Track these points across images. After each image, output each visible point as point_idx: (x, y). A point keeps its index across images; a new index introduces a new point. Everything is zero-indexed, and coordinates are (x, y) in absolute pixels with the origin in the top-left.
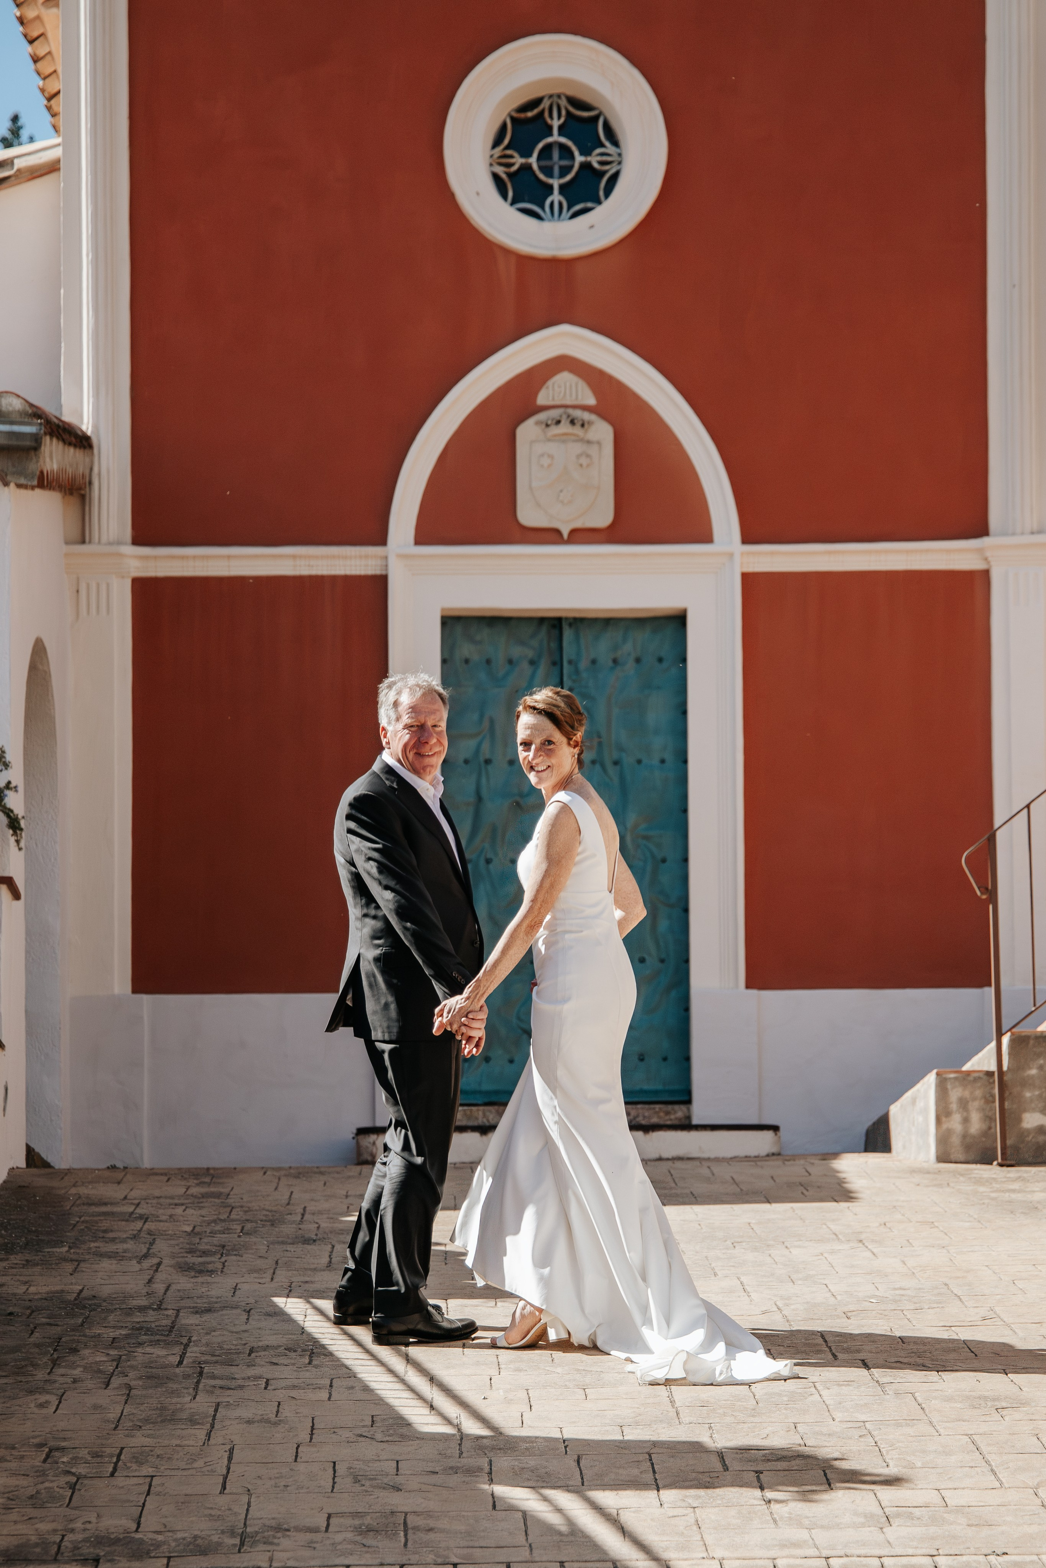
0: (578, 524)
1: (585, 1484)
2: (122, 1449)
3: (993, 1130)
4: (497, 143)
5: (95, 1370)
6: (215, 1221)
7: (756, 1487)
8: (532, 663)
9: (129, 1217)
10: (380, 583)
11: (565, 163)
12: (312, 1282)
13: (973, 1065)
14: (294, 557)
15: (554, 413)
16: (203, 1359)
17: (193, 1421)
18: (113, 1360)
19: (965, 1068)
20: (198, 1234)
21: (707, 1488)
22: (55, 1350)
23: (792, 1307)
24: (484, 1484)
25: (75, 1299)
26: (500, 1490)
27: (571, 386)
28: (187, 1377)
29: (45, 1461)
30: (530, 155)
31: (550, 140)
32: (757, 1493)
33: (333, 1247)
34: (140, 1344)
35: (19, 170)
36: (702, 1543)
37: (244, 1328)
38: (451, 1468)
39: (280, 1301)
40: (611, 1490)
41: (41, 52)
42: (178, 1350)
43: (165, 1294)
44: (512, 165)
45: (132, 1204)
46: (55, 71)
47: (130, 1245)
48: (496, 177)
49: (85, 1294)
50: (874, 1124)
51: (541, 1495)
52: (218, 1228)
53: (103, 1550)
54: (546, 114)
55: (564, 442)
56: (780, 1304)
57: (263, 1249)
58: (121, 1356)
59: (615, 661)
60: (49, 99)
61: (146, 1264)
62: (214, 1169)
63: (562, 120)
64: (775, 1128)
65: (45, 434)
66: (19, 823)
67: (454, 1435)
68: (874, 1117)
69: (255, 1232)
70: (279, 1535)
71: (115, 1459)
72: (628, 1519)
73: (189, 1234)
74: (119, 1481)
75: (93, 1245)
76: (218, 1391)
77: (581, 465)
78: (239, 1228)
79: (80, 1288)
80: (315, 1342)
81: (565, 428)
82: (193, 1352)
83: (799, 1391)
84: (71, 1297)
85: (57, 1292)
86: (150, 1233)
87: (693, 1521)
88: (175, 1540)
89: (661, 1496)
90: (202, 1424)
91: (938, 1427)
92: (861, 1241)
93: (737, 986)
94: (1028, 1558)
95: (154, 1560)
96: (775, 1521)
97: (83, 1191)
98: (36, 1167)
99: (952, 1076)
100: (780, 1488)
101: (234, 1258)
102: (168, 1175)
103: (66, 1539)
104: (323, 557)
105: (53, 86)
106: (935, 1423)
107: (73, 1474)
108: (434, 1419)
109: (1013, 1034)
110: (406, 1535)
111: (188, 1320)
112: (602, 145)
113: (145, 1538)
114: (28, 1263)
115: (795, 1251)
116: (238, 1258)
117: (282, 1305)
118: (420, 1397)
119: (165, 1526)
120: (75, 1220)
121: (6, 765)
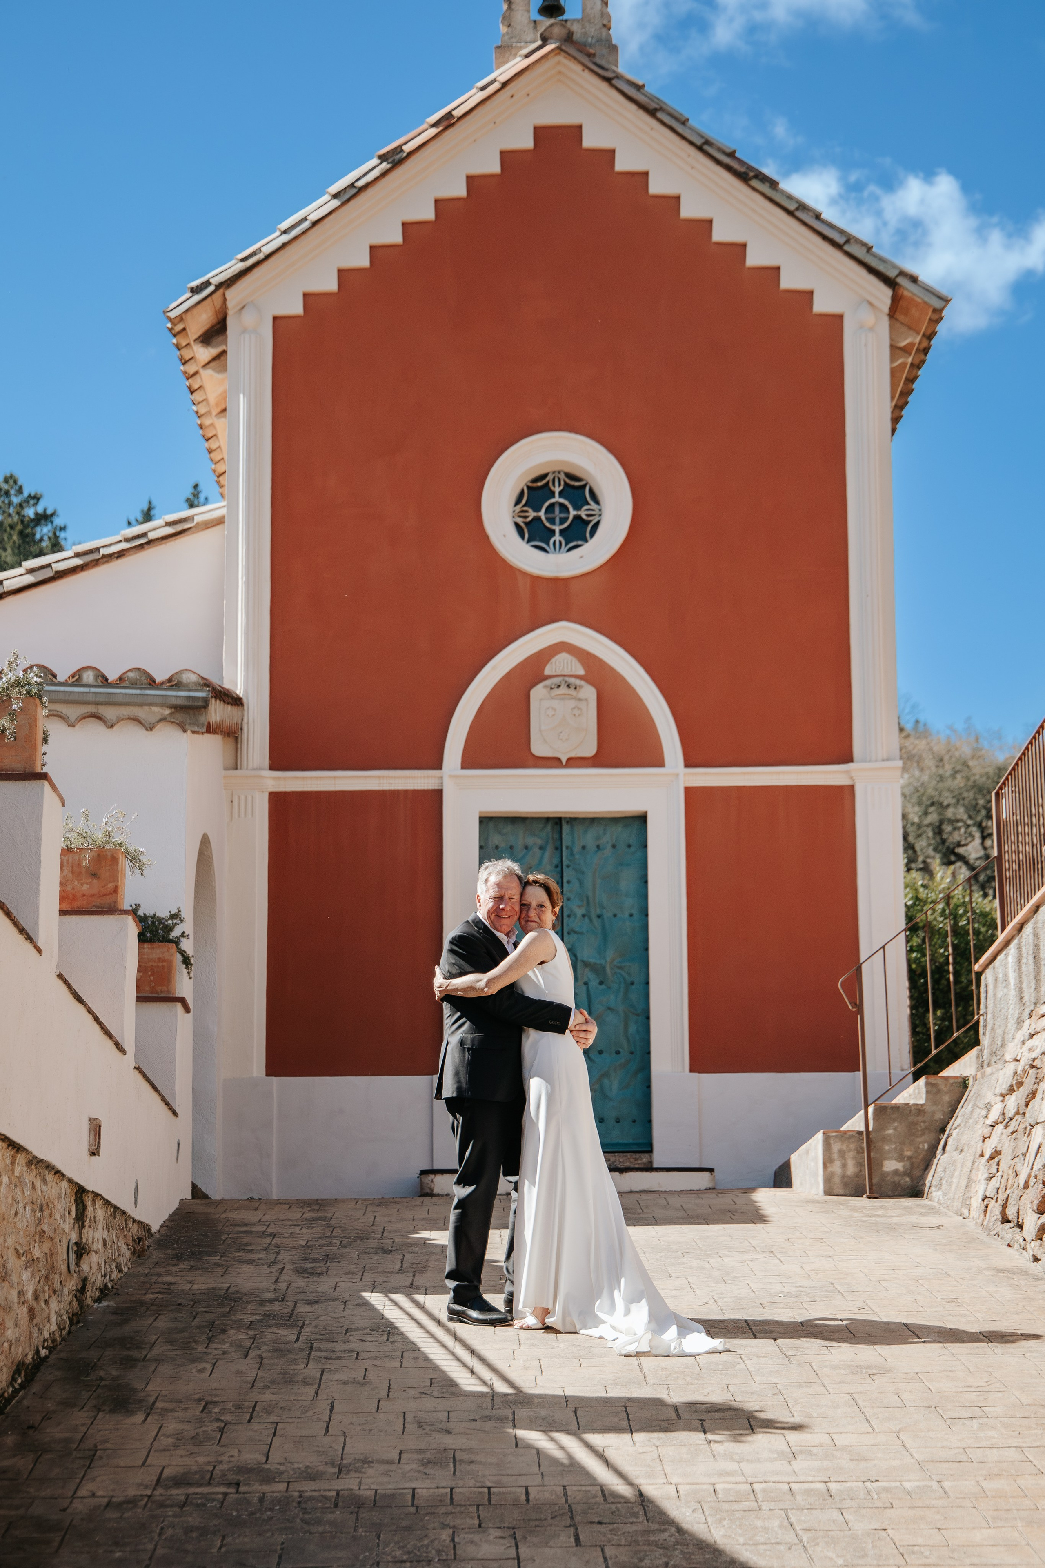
0: (573, 755)
1: (581, 1428)
2: (256, 1402)
3: (863, 1173)
4: (517, 503)
5: (238, 1345)
6: (321, 1238)
7: (699, 1431)
8: (541, 848)
9: (263, 1235)
10: (437, 795)
11: (563, 515)
12: (389, 1282)
13: (848, 1126)
14: (379, 777)
15: (556, 680)
16: (313, 1337)
17: (306, 1383)
18: (250, 1338)
19: (842, 1129)
20: (309, 1247)
21: (666, 1431)
22: (210, 1331)
23: (725, 1300)
24: (510, 1428)
25: (225, 1294)
26: (521, 1433)
27: (567, 662)
28: (302, 1350)
29: (202, 1411)
30: (539, 510)
31: (553, 500)
32: (702, 1435)
33: (404, 1256)
34: (270, 1326)
35: (198, 524)
36: (663, 1472)
37: (342, 1314)
38: (487, 1417)
39: (366, 1295)
40: (599, 1433)
41: (214, 446)
42: (295, 1331)
43: (287, 1290)
44: (527, 517)
45: (264, 1225)
46: (223, 459)
47: (262, 1255)
48: (517, 525)
49: (232, 1290)
50: (780, 1168)
51: (550, 1436)
52: (324, 1242)
53: (243, 1477)
54: (551, 484)
55: (563, 699)
56: (716, 1297)
57: (355, 1257)
58: (256, 1335)
59: (598, 847)
60: (218, 477)
61: (275, 1268)
62: (322, 1200)
63: (561, 488)
64: (711, 1170)
65: (212, 697)
66: (189, 960)
67: (489, 1393)
68: (780, 1162)
69: (350, 1245)
70: (366, 1466)
71: (251, 1410)
72: (610, 1454)
73: (304, 1247)
74: (255, 1426)
75: (237, 1254)
76: (323, 1361)
77: (575, 715)
78: (338, 1242)
79: (228, 1285)
80: (391, 1325)
81: (563, 690)
82: (306, 1332)
83: (730, 1361)
84: (222, 1292)
85: (212, 1288)
86: (277, 1246)
87: (656, 1456)
88: (293, 1469)
89: (634, 1438)
90: (312, 1385)
91: (828, 1388)
92: (772, 1252)
93: (684, 1071)
94: (893, 1484)
95: (278, 1484)
96: (714, 1456)
97: (230, 1215)
98: (198, 1198)
99: (834, 1134)
100: (718, 1432)
101: (335, 1264)
102: (289, 1204)
103: (216, 1468)
104: (398, 778)
105: (221, 468)
106: (826, 1385)
107: (222, 1421)
108: (474, 1381)
109: (875, 1106)
110: (454, 1466)
111: (303, 1309)
112: (588, 504)
113: (272, 1468)
114: (192, 1268)
115: (726, 1259)
116: (337, 1264)
117: (368, 1298)
118: (465, 1365)
119: (286, 1459)
120: (224, 1237)
121: (182, 921)
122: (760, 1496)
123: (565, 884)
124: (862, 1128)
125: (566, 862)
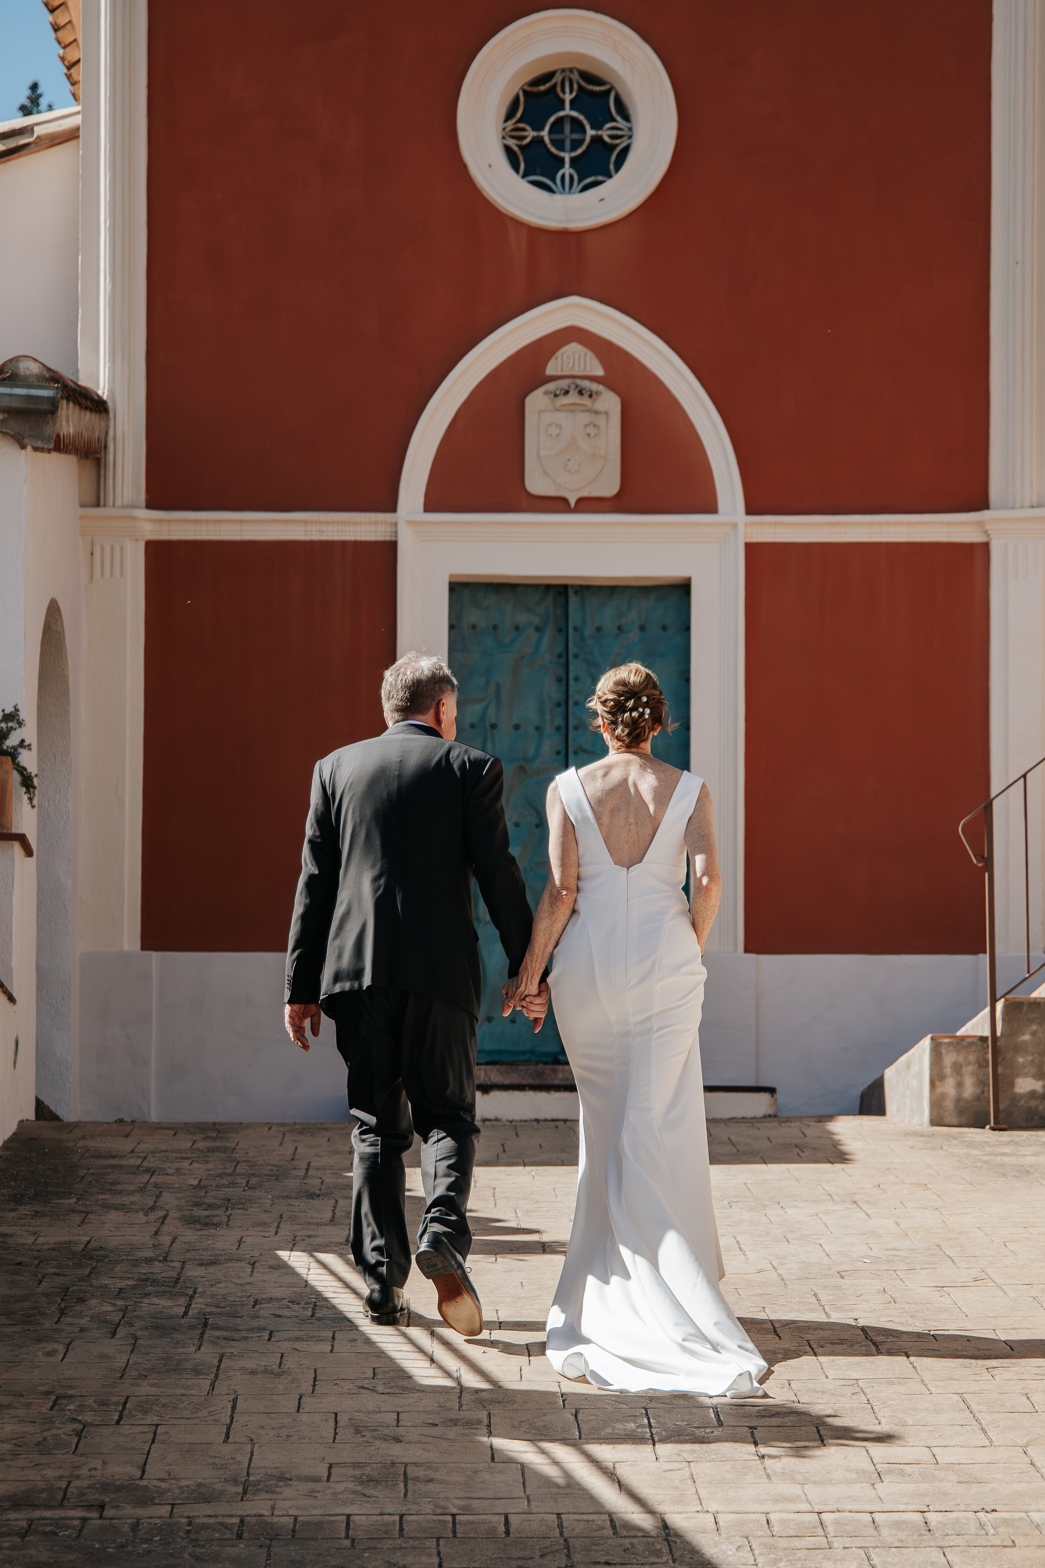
0: (585, 493)
1: (583, 1436)
2: (128, 1397)
3: (986, 1094)
4: (509, 116)
5: (101, 1320)
6: (220, 1175)
7: (750, 1443)
8: (538, 629)
9: (136, 1171)
10: (389, 550)
11: (576, 136)
12: (316, 1236)
13: (967, 1030)
14: (305, 522)
15: (563, 384)
16: (208, 1310)
17: (197, 1372)
18: (119, 1311)
19: (961, 1032)
20: (205, 1187)
21: (703, 1442)
22: (62, 1300)
23: (787, 1266)
24: (484, 1436)
25: (83, 1250)
26: (499, 1442)
27: (580, 357)
28: (192, 1327)
29: (52, 1408)
30: (542, 129)
31: (561, 113)
32: (751, 1448)
33: (337, 1202)
34: (147, 1295)
35: (38, 137)
36: (697, 1497)
37: (249, 1280)
38: (451, 1420)
39: (284, 1254)
40: (608, 1443)
41: (62, 21)
42: (183, 1301)
43: (171, 1246)
44: (525, 137)
45: (139, 1157)
46: (75, 40)
47: (135, 1198)
48: (508, 149)
49: (93, 1245)
50: (869, 1087)
51: (539, 1448)
52: (224, 1181)
53: (109, 1497)
54: (559, 89)
55: (572, 411)
56: (775, 1263)
57: (268, 1203)
58: (127, 1307)
59: (620, 628)
60: (69, 68)
61: (152, 1216)
62: (222, 1124)
63: (574, 94)
64: (772, 1091)
65: (62, 398)
66: (32, 781)
67: (453, 1388)
68: (869, 1080)
69: (261, 1186)
70: (281, 1484)
71: (120, 1409)
72: (624, 1472)
73: (195, 1187)
74: (125, 1429)
75: (100, 1197)
76: (223, 1343)
77: (589, 435)
78: (244, 1181)
79: (88, 1239)
80: (318, 1294)
81: (573, 398)
82: (198, 1304)
83: (793, 1348)
84: (79, 1248)
85: (65, 1243)
86: (156, 1186)
87: (688, 1475)
88: (181, 1488)
89: (657, 1451)
90: (207, 1374)
91: (929, 1386)
92: (855, 1202)
93: (736, 951)
94: (1017, 1515)
95: (159, 1507)
96: (768, 1476)
97: (91, 1143)
98: (45, 1119)
99: (947, 1040)
100: (774, 1444)
101: (238, 1211)
102: (176, 1129)
103: (72, 1485)
104: (333, 523)
105: (73, 55)
106: (926, 1382)
107: (80, 1422)
108: (434, 1372)
109: (1006, 1000)
110: (406, 1485)
111: (194, 1272)
112: (614, 120)
113: (149, 1486)
114: (36, 1214)
115: (790, 1212)
116: (243, 1211)
117: (286, 1259)
118: (421, 1350)
119: (169, 1474)
120: (82, 1172)
121: (20, 724)
122: (830, 1529)
123: (572, 682)
124: (987, 1033)
125: (572, 649)
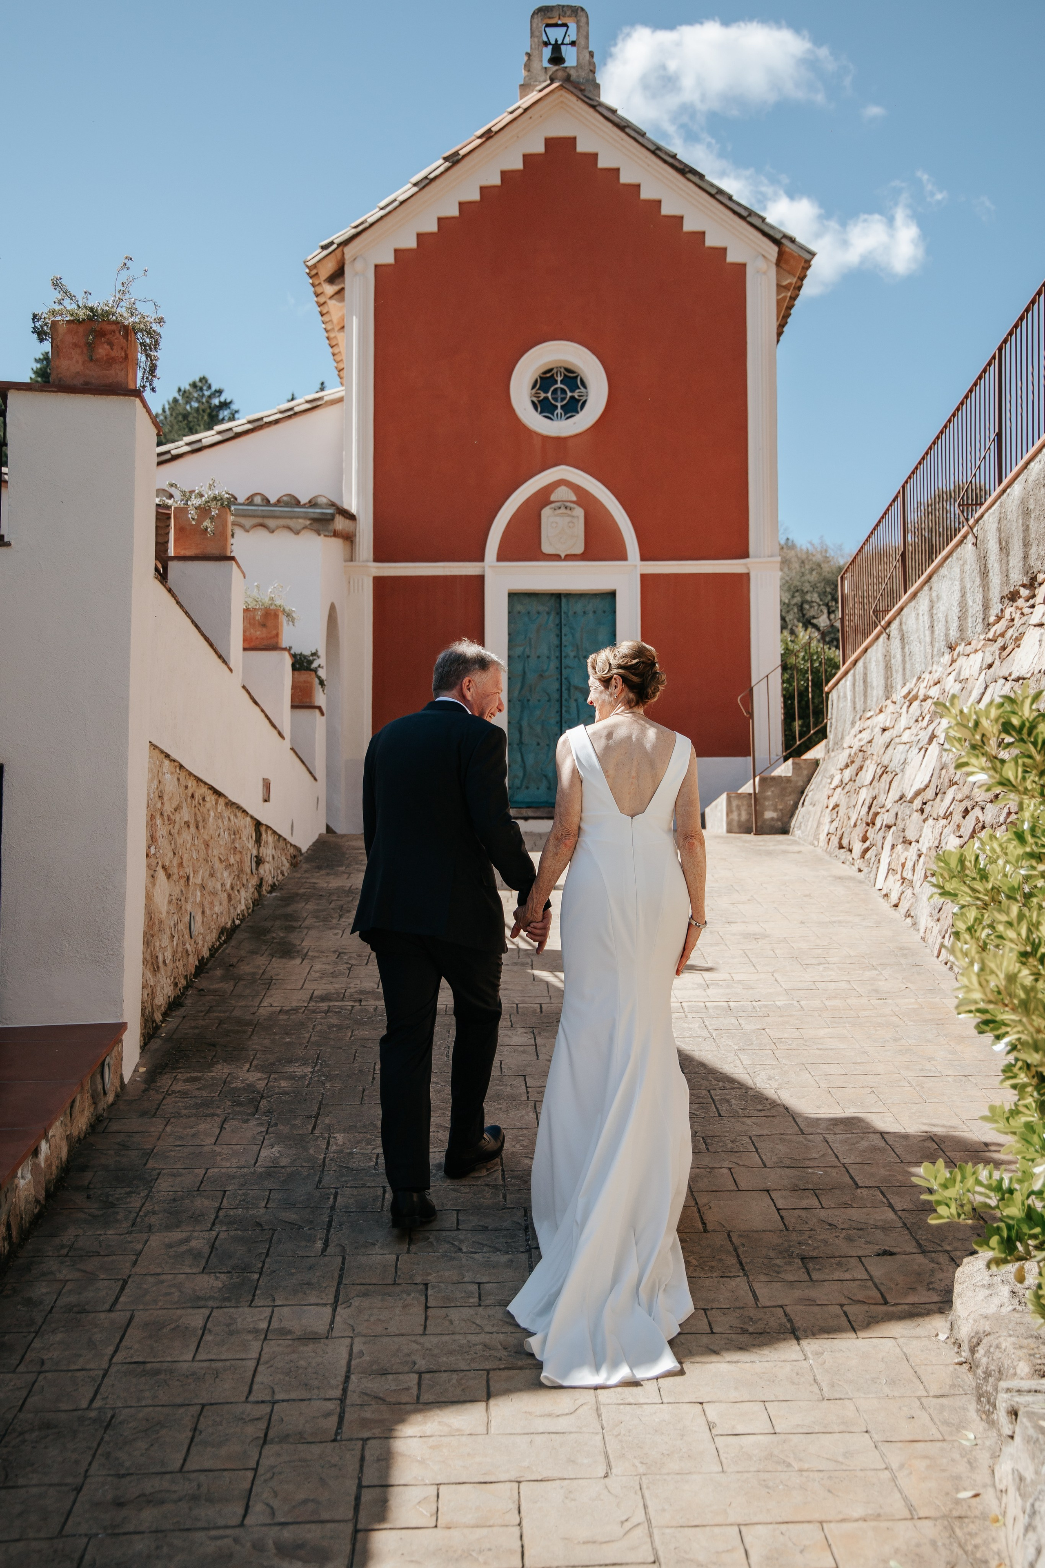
0: (568, 552)
3: (751, 819)
4: (533, 387)
8: (548, 613)
10: (481, 579)
11: (563, 396)
13: (743, 790)
14: (444, 566)
15: (558, 504)
19: (740, 791)
22: (342, 911)
24: (529, 969)
26: (536, 972)
27: (566, 492)
30: (548, 393)
31: (556, 386)
35: (325, 402)
38: (515, 962)
41: (336, 352)
44: (540, 397)
46: (342, 359)
48: (533, 402)
53: (363, 996)
54: (555, 376)
59: (584, 612)
60: (339, 371)
63: (562, 378)
65: (336, 513)
66: (324, 682)
67: (515, 948)
81: (563, 510)
84: (347, 889)
85: (343, 886)
91: (729, 947)
94: (771, 1003)
97: (351, 843)
98: (330, 833)
99: (734, 795)
103: (347, 991)
104: (456, 566)
105: (341, 366)
107: (350, 964)
109: (760, 777)
112: (580, 389)
114: (328, 874)
120: (348, 856)
121: (318, 657)
122: (686, 1009)
123: (563, 637)
124: (752, 791)
125: (563, 622)
